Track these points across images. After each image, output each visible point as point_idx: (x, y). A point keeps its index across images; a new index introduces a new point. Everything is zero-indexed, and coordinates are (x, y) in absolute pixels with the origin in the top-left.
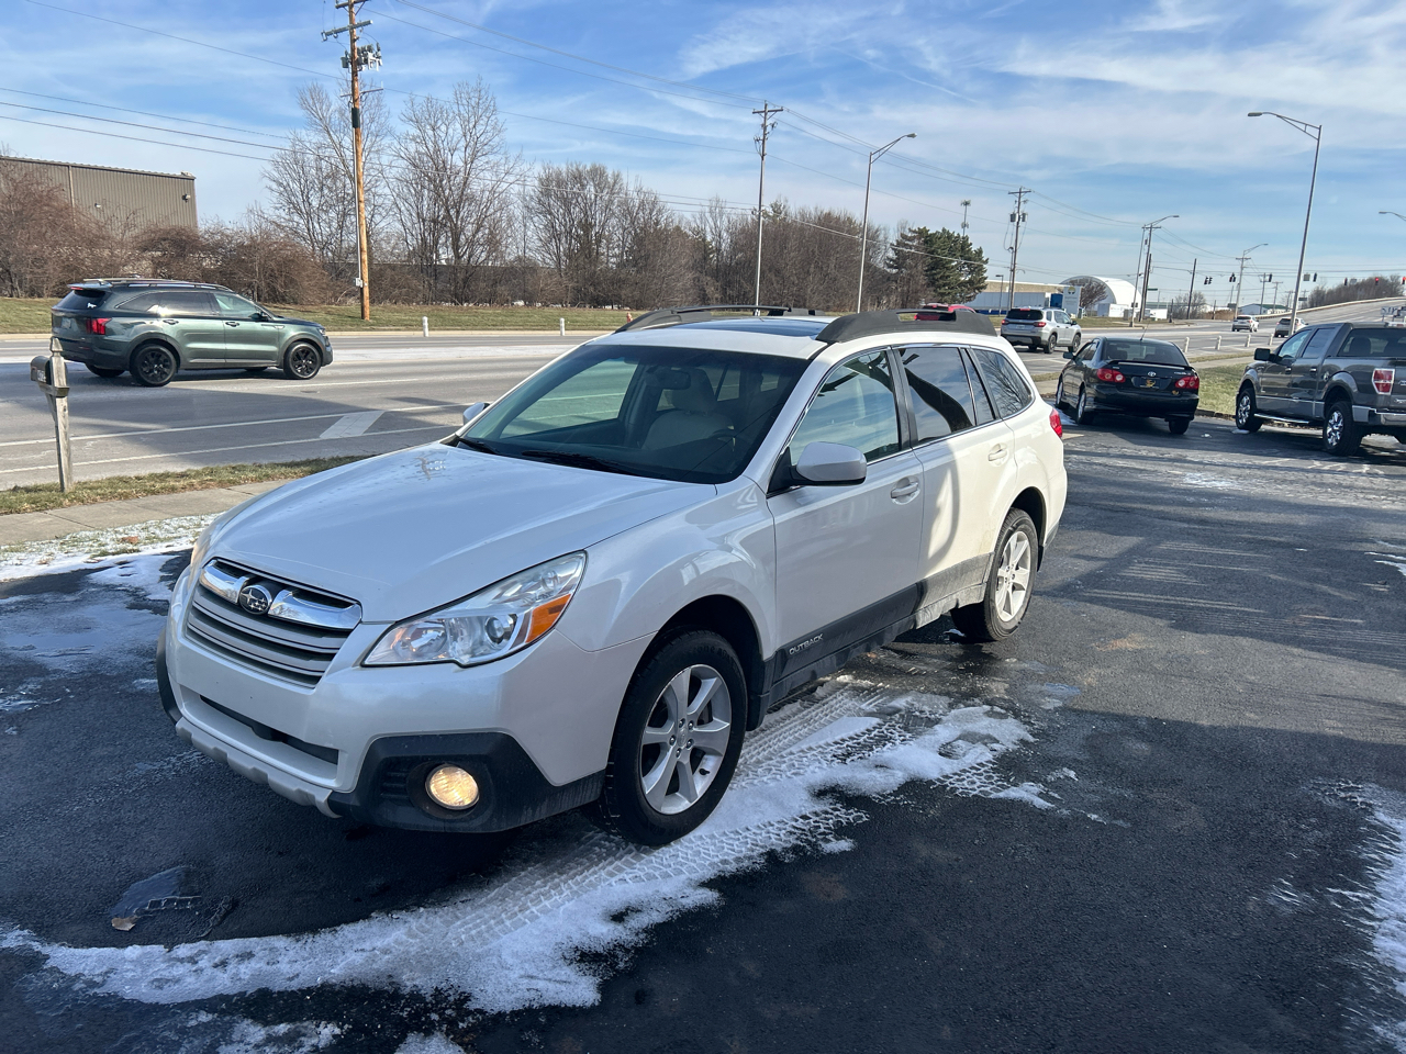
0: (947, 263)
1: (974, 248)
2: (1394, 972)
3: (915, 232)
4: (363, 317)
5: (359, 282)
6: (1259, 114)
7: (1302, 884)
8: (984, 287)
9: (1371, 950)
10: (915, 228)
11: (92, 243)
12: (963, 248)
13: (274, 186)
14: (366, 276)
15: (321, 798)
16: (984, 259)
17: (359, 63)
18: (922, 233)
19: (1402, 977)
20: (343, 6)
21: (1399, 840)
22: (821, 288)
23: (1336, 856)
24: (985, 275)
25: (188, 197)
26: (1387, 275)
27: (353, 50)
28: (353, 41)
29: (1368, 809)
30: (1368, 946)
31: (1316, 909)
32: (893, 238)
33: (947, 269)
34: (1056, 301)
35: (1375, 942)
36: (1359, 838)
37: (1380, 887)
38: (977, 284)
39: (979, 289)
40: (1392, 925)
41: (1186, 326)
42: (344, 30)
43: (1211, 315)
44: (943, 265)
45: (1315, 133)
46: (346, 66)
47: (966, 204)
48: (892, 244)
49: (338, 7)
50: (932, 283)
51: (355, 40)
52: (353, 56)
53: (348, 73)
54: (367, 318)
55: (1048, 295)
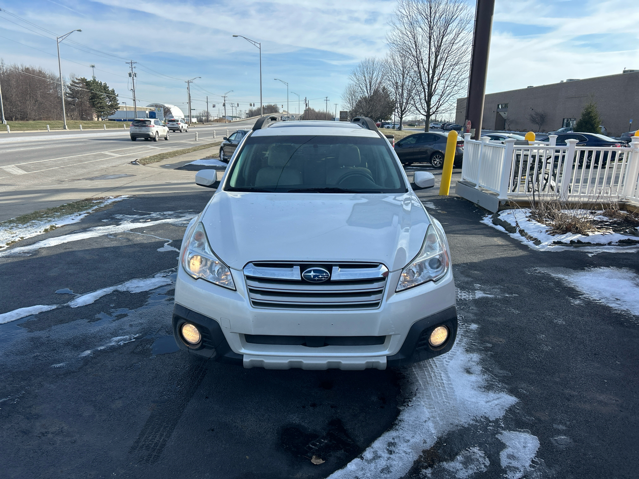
0: (100, 96)
1: (110, 89)
3: (79, 80)
6: (237, 36)
8: (119, 108)
10: (79, 78)
12: (105, 89)
15: (384, 361)
16: (116, 94)
18: (83, 80)
22: (35, 108)
24: (118, 102)
26: (273, 104)
32: (69, 83)
33: (100, 99)
34: (152, 115)
38: (115, 106)
39: (116, 109)
41: (210, 125)
43: (217, 121)
44: (98, 97)
45: (258, 46)
47: (93, 67)
48: (68, 86)
50: (93, 105)
55: (147, 112)
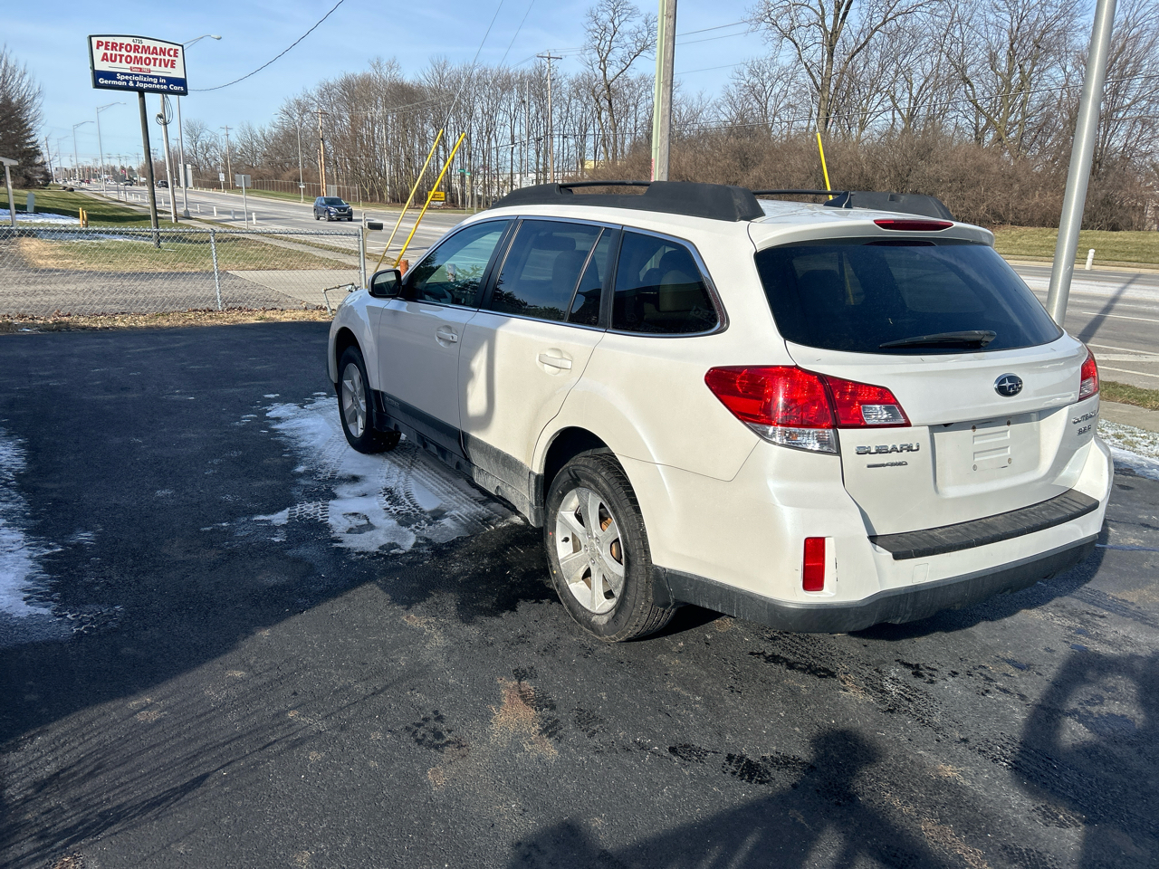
2: (8, 526)
7: (79, 546)
9: (24, 531)
19: (4, 525)
21: (25, 599)
23: (66, 570)
29: (58, 613)
30: (28, 533)
31: (63, 538)
35: (23, 535)
36: (55, 588)
37: (30, 563)
40: (16, 547)
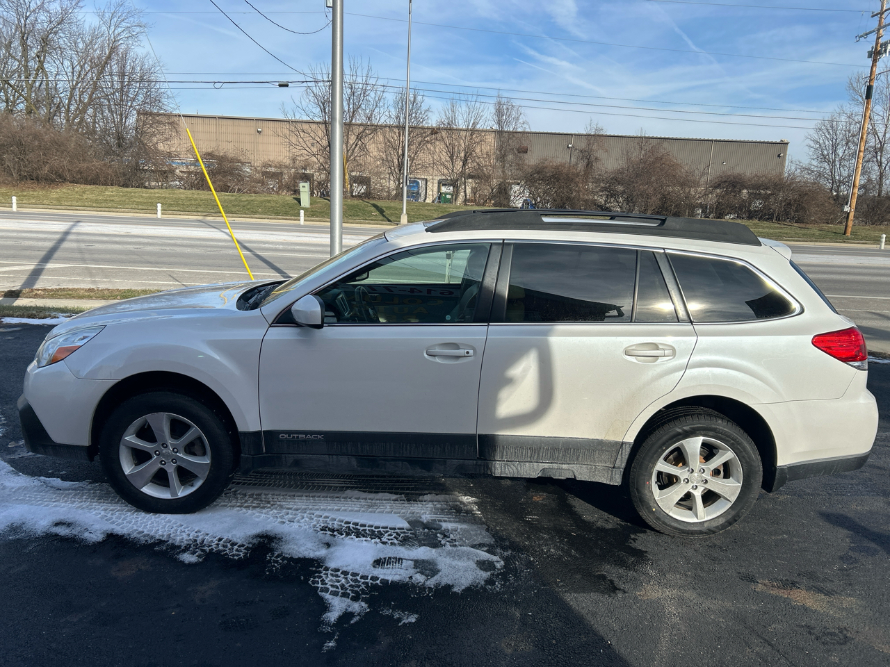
4: (845, 233)
5: (846, 209)
11: (684, 184)
13: (812, 144)
14: (854, 205)
17: (880, 53)
20: (877, 15)
25: (782, 155)
27: (877, 44)
28: (878, 38)
42: (873, 31)
46: (870, 56)
49: (872, 17)
51: (880, 37)
52: (876, 49)
53: (870, 61)
54: (848, 234)
